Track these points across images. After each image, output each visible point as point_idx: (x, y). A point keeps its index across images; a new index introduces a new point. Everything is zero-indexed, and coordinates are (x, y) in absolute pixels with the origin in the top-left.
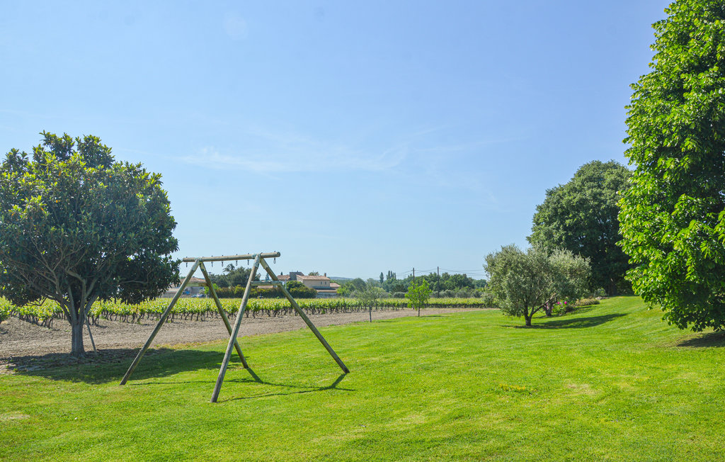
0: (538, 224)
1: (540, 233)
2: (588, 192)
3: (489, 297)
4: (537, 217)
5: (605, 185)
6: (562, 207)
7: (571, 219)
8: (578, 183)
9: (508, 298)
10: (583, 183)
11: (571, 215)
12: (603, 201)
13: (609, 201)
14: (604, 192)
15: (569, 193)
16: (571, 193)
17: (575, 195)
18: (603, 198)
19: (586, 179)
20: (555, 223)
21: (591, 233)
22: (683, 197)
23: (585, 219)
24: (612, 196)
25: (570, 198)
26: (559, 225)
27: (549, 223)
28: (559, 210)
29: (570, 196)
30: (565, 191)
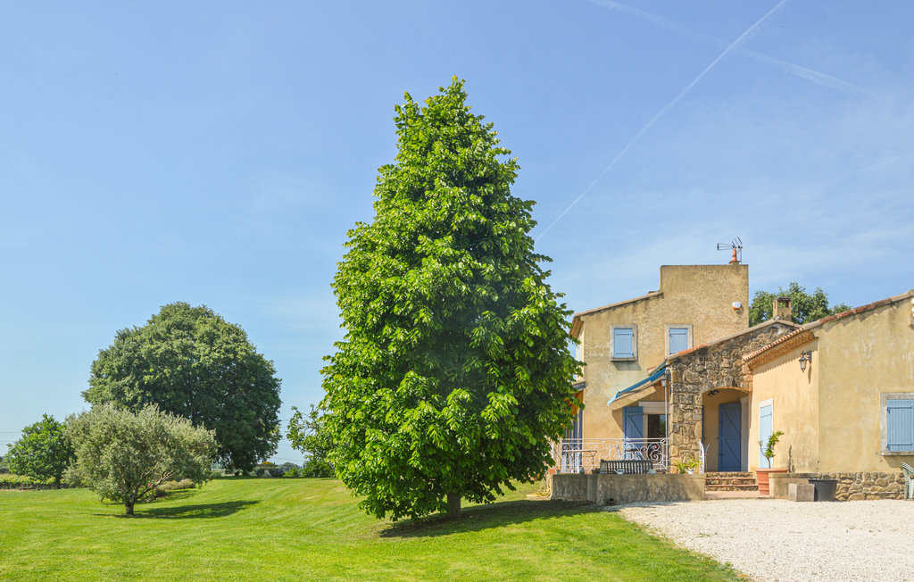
0: (99, 376)
1: (103, 389)
2: (176, 343)
3: (78, 474)
4: (98, 366)
5: (197, 336)
6: (140, 358)
7: (151, 374)
8: (161, 329)
9: (111, 477)
10: (169, 331)
11: (151, 370)
12: (194, 357)
13: (202, 359)
14: (196, 345)
15: (150, 340)
16: (154, 340)
17: (159, 344)
18: (195, 353)
19: (173, 325)
20: (128, 378)
21: (178, 396)
22: (411, 373)
23: (171, 377)
24: (207, 352)
25: (153, 347)
26: (135, 381)
27: (118, 377)
28: (136, 361)
29: (152, 343)
30: (143, 336)
